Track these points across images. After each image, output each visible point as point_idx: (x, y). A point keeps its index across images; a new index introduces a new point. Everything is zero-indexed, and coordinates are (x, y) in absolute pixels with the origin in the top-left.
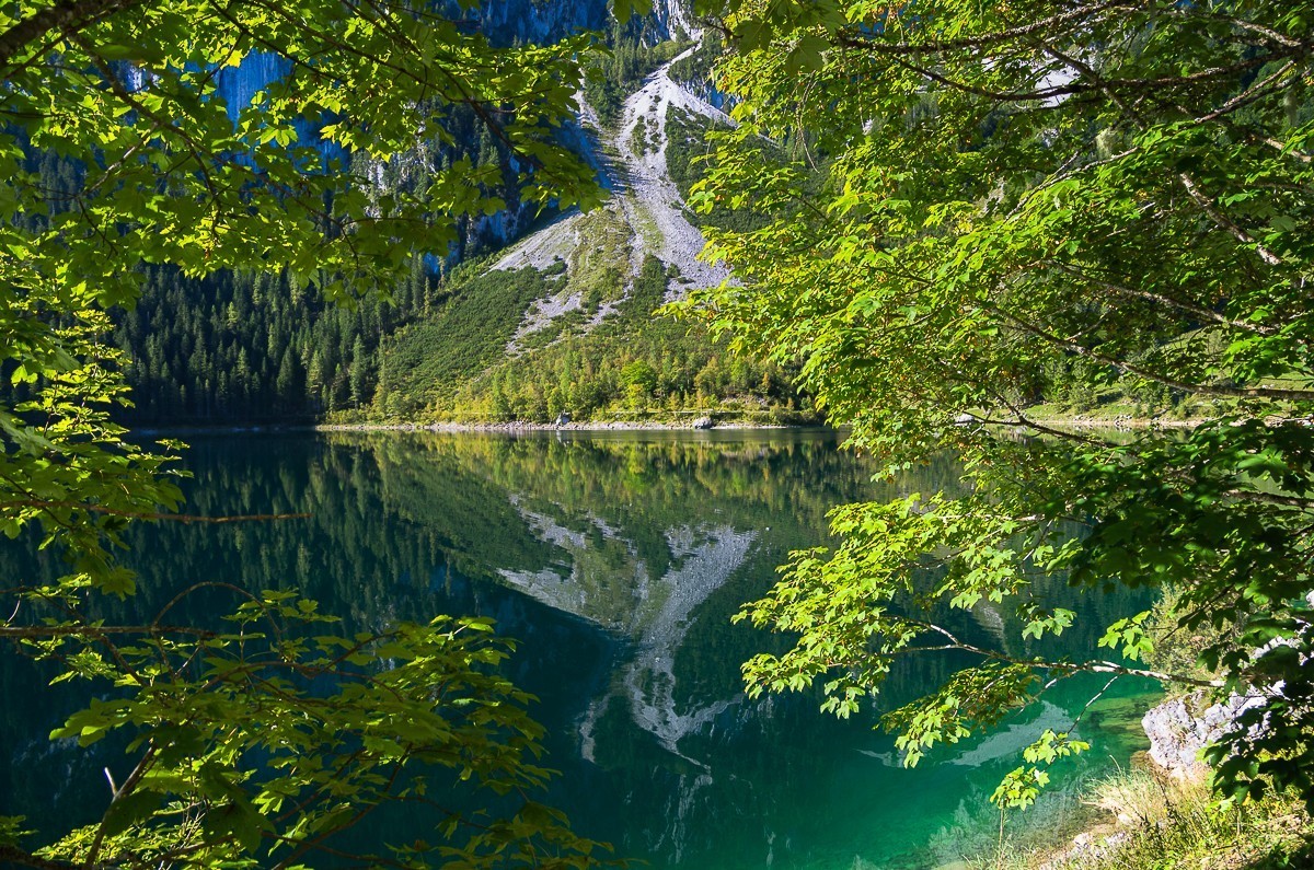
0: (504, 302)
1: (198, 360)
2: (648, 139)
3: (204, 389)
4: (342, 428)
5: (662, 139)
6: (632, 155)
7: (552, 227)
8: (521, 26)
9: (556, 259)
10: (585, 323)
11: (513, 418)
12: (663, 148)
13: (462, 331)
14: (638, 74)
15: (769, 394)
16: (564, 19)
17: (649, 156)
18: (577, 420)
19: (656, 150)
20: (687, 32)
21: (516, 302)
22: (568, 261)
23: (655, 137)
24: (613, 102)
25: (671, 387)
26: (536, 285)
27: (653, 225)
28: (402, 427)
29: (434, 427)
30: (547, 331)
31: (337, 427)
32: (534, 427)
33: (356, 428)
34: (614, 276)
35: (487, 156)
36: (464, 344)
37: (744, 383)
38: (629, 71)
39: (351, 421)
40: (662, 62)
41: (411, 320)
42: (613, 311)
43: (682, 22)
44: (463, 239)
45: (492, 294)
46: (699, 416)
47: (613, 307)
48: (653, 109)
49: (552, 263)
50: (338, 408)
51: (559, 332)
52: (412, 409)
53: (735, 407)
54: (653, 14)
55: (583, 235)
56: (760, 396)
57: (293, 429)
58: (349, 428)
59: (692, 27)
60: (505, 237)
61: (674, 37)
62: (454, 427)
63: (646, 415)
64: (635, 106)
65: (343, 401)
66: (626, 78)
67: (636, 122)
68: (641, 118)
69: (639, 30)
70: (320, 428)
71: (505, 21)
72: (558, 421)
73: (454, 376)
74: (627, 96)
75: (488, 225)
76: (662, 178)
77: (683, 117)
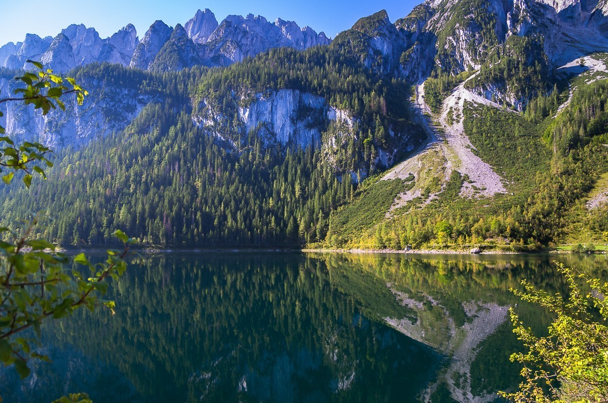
0: (386, 195)
1: (256, 221)
2: (454, 117)
3: (258, 234)
4: (312, 250)
5: (461, 116)
6: (447, 125)
7: (409, 160)
8: (396, 73)
9: (410, 174)
10: (422, 203)
11: (385, 247)
12: (462, 120)
13: (366, 208)
14: (449, 88)
15: (511, 236)
16: (415, 68)
17: (455, 125)
18: (414, 248)
19: (458, 122)
20: (473, 66)
21: (391, 194)
22: (416, 175)
23: (458, 116)
24: (437, 102)
25: (460, 233)
26: (401, 186)
27: (456, 156)
28: (338, 251)
29: (351, 251)
30: (404, 207)
31: (310, 250)
32: (395, 251)
33: (318, 251)
34: (437, 181)
35: (379, 131)
36: (367, 214)
37: (497, 231)
38: (445, 87)
39: (316, 248)
40: (461, 81)
41: (345, 203)
42: (436, 197)
43: (470, 62)
44: (368, 167)
45: (381, 191)
46: (473, 247)
47: (435, 195)
48: (457, 103)
49: (408, 176)
50: (311, 242)
51: (410, 207)
52: (342, 243)
53: (492, 243)
54: (457, 61)
55: (423, 163)
56: (506, 237)
57: (292, 250)
58: (315, 251)
59: (475, 64)
60: (387, 165)
61: (467, 69)
62: (359, 251)
63: (447, 247)
64: (449, 102)
65: (313, 239)
66: (444, 91)
67: (449, 110)
68: (451, 108)
69: (450, 68)
70: (303, 250)
71: (389, 72)
72: (406, 249)
73: (362, 228)
74: (444, 98)
75: (380, 160)
76: (461, 135)
77: (471, 106)
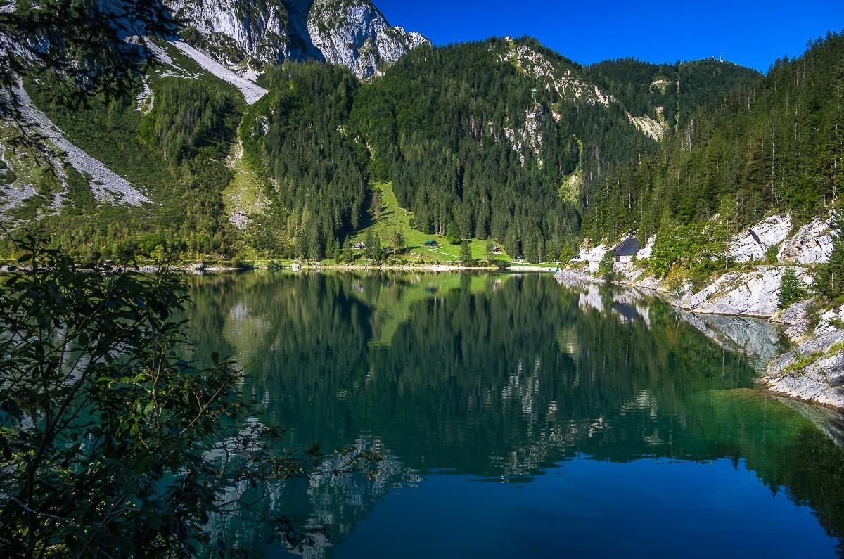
10: (51, 205)
22: (5, 161)
25: (174, 248)
30: (24, 209)
42: (65, 199)
46: (196, 263)
47: (63, 196)
56: (220, 253)
76: (32, 107)
